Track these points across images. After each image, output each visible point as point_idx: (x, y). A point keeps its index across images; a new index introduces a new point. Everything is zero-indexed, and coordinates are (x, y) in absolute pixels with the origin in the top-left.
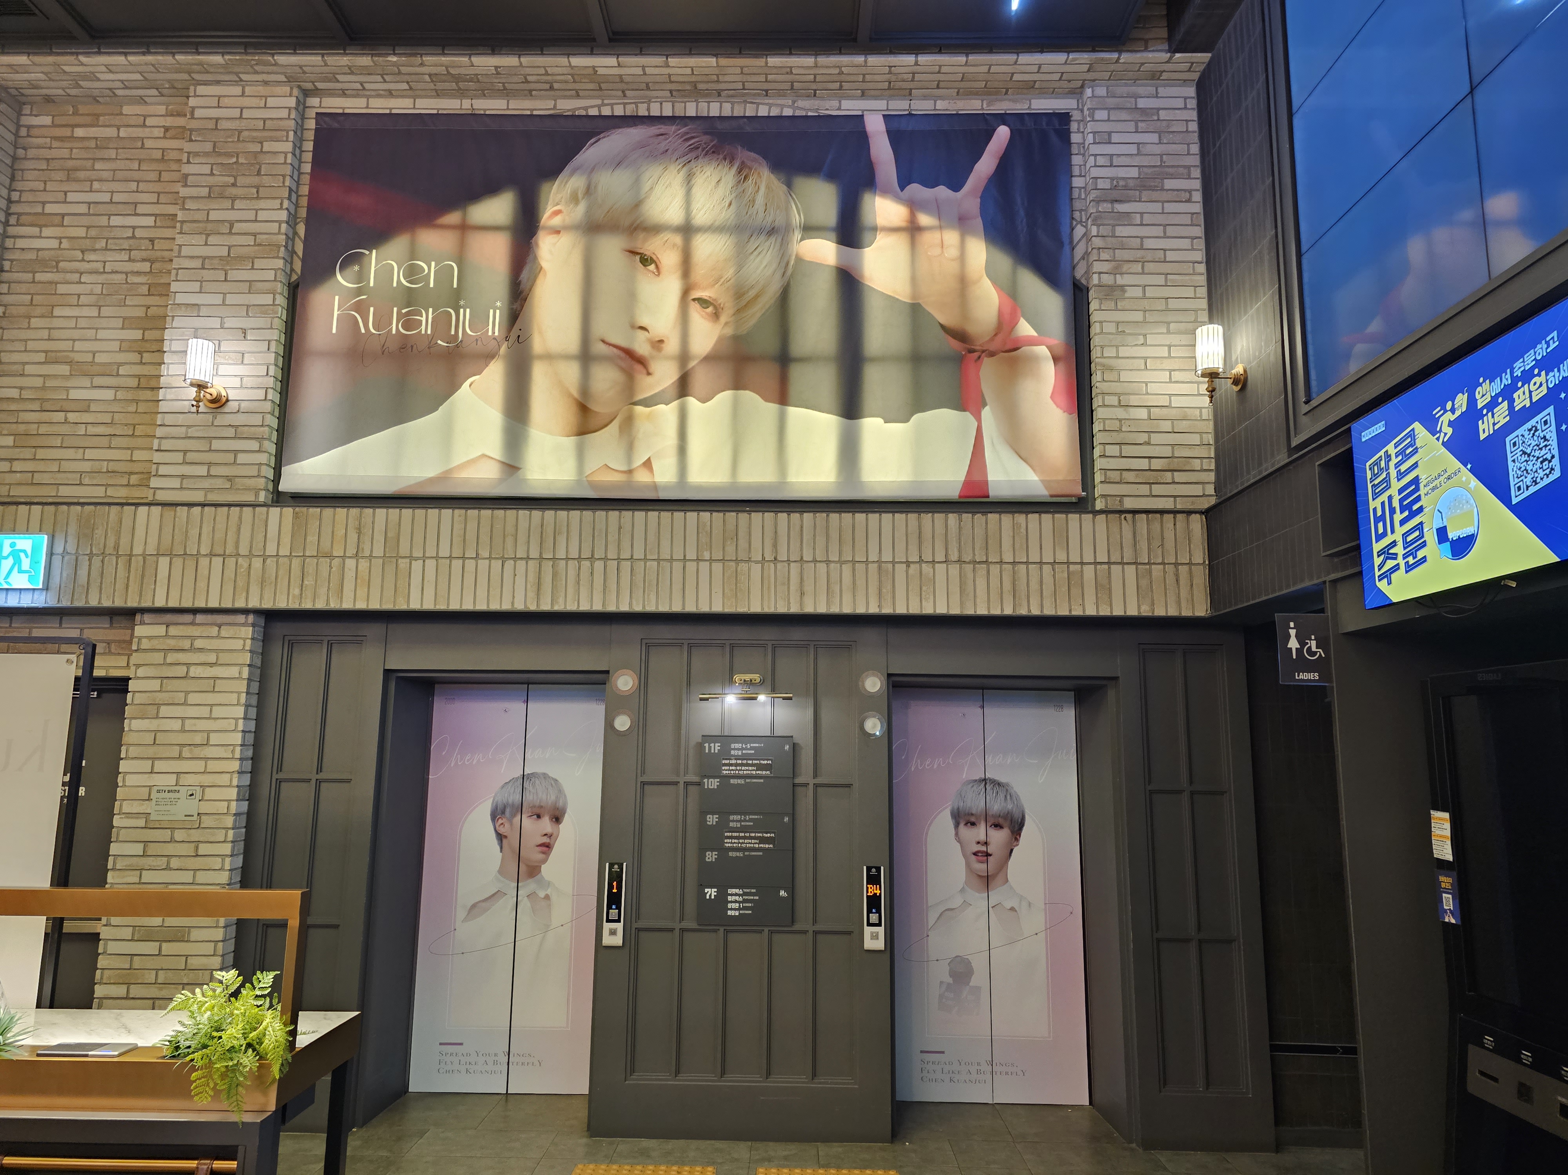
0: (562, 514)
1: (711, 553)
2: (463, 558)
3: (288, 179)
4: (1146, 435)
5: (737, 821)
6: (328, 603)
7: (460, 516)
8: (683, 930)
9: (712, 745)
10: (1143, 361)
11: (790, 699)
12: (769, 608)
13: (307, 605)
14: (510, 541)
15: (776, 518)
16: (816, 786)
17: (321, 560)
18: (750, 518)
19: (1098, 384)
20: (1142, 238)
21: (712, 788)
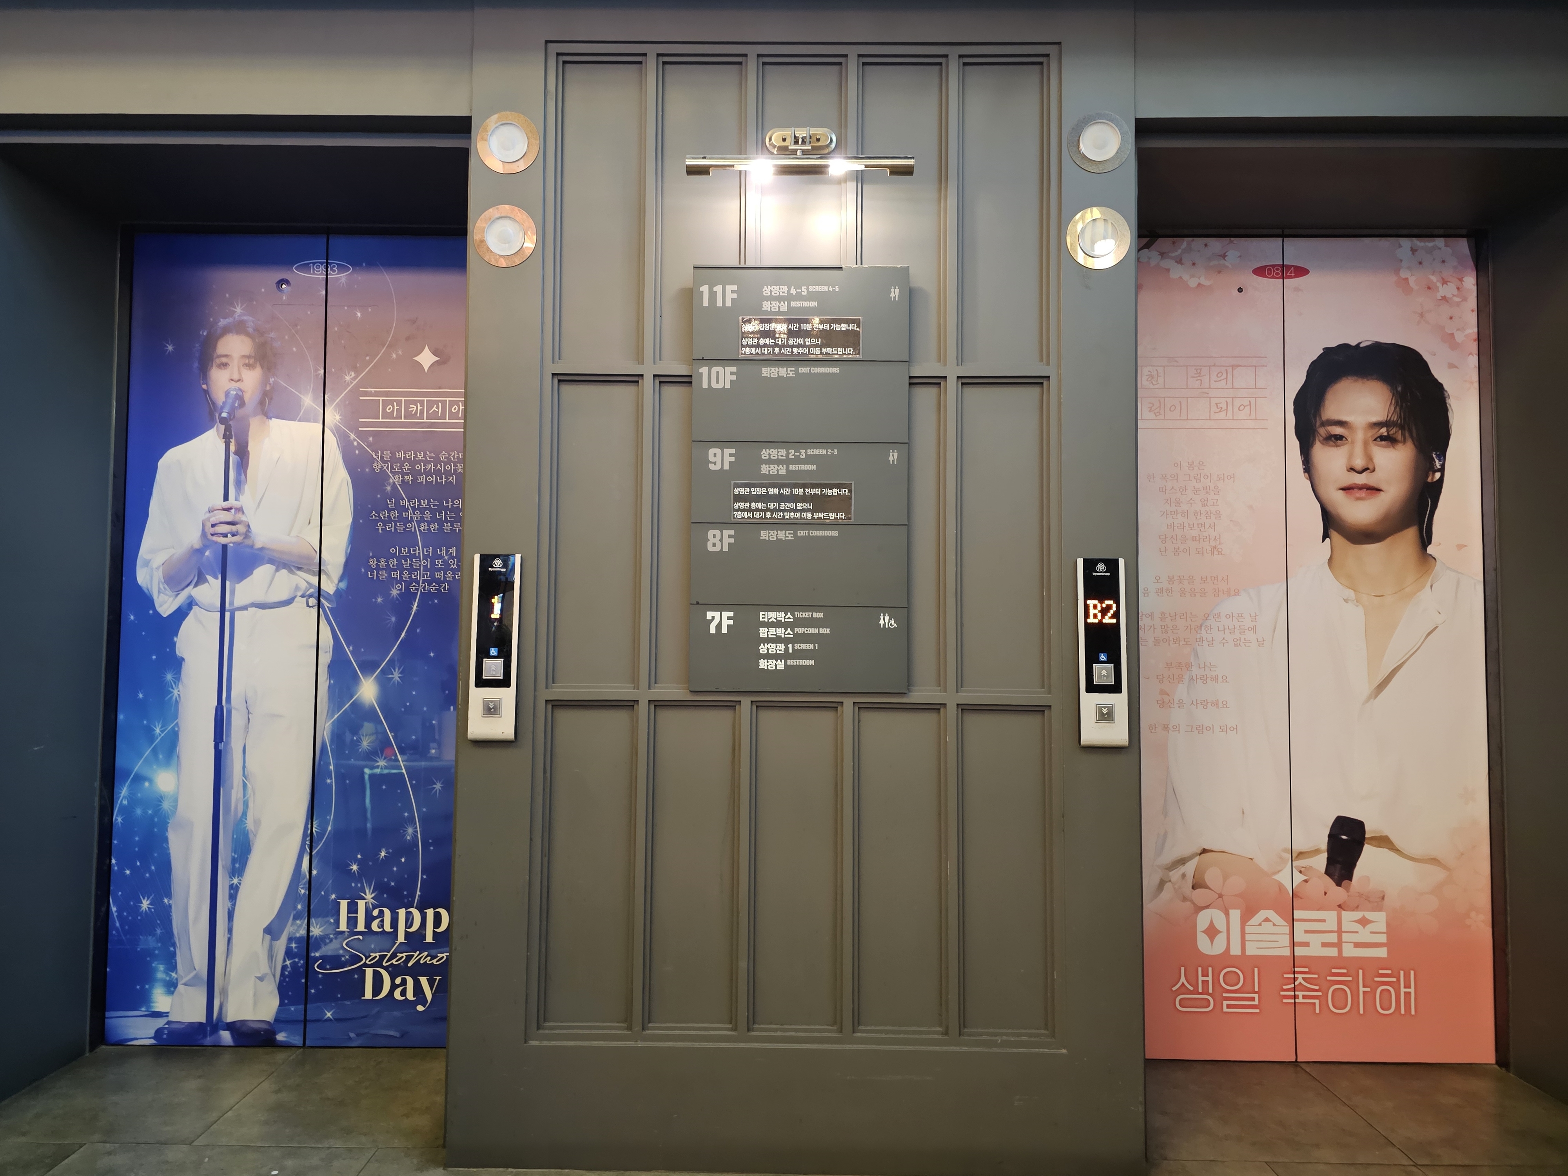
5: (778, 462)
8: (658, 705)
9: (718, 289)
16: (964, 381)
21: (720, 386)
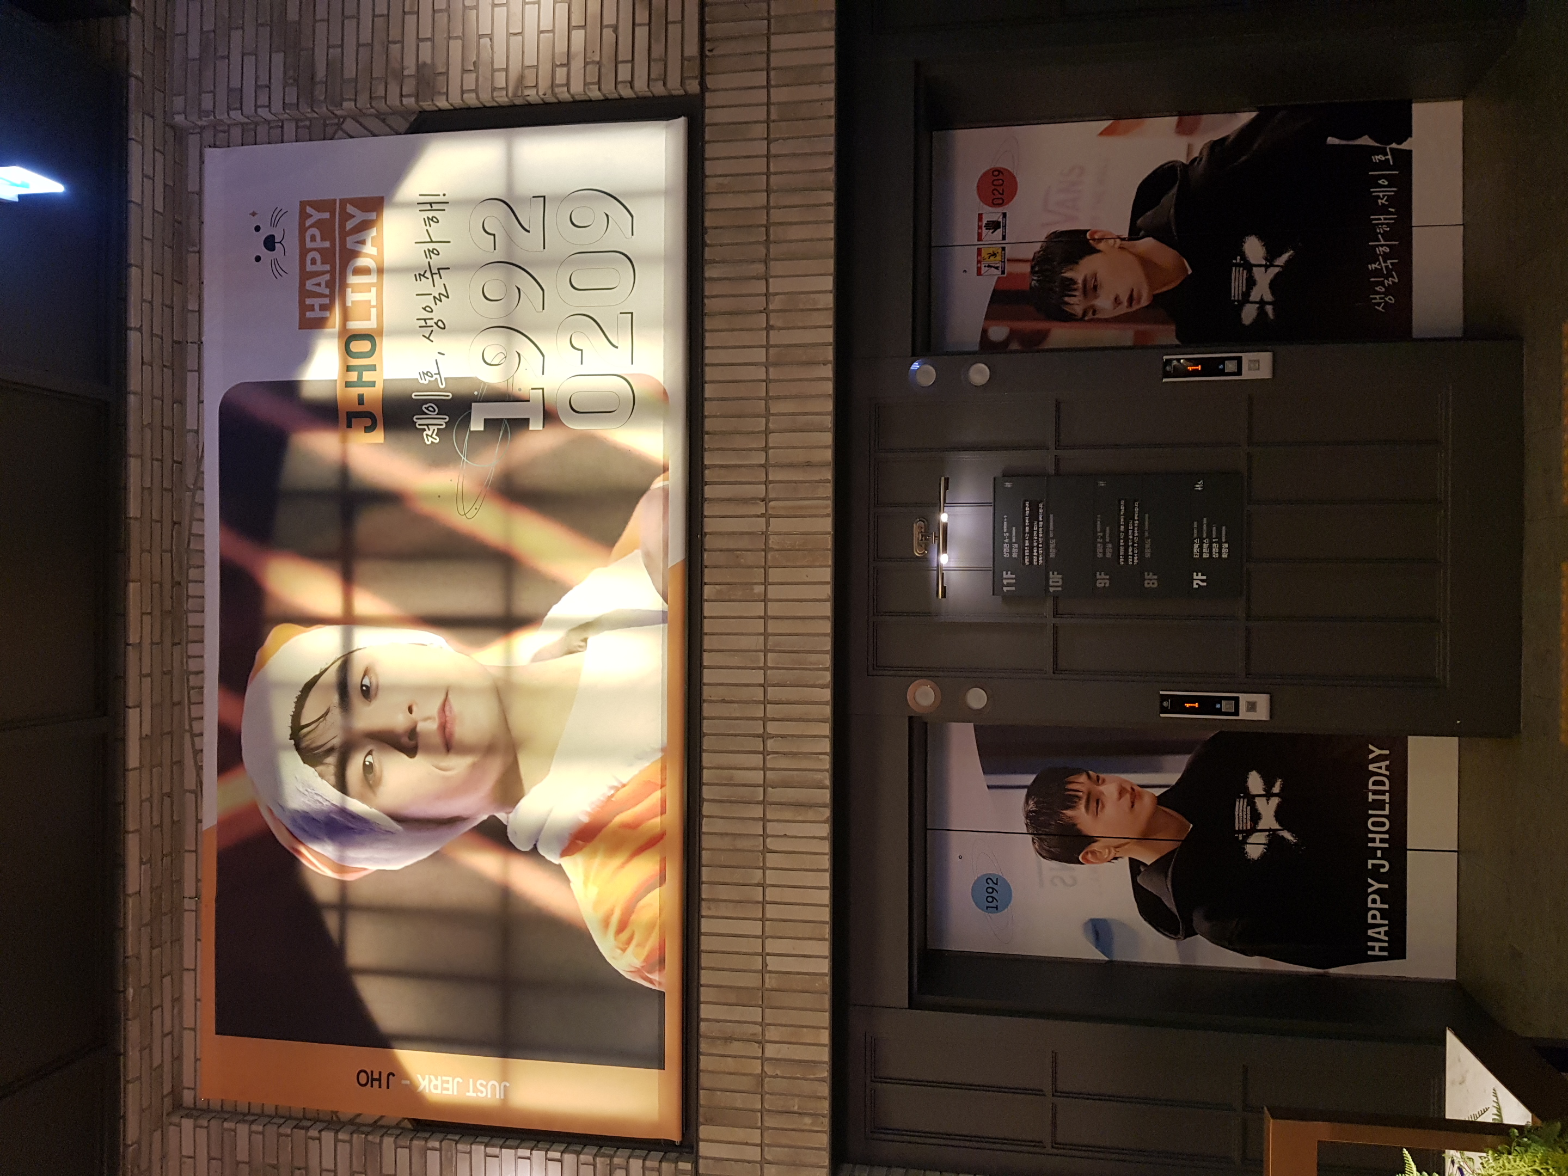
0: (706, 775)
1: (756, 584)
2: (764, 903)
3: (282, 1130)
4: (605, 30)
5: (1105, 548)
6: (822, 1080)
7: (709, 909)
8: (1248, 617)
9: (1005, 582)
10: (512, 38)
11: (947, 480)
12: (826, 507)
13: (825, 1107)
14: (741, 844)
15: (711, 500)
16: (1058, 445)
17: (766, 1088)
18: (711, 533)
19: (541, 93)
20: (359, 45)
21: (1060, 581)
